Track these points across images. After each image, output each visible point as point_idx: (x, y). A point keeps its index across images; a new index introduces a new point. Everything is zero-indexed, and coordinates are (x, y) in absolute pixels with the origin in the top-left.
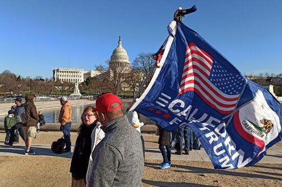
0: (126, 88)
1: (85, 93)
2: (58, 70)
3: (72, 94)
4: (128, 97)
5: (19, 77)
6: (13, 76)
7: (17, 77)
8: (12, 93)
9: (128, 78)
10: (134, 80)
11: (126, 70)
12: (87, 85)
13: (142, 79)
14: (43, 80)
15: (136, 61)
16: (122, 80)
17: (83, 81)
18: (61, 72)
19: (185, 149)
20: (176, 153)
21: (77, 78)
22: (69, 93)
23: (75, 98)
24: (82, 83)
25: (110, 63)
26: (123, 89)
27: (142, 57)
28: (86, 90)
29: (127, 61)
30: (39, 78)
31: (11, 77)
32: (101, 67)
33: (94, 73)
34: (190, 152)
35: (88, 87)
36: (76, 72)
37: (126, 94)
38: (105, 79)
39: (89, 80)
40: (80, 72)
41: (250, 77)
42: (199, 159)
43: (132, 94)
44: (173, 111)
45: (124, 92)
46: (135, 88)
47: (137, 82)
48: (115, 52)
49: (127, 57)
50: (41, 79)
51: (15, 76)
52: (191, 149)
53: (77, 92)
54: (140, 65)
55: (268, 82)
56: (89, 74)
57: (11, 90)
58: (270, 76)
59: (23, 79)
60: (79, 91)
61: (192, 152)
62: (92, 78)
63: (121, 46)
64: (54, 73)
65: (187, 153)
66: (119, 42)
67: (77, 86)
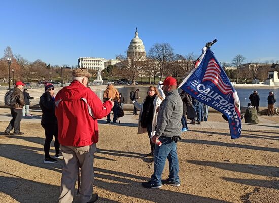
0: (142, 75)
1: (106, 79)
2: (82, 59)
3: (96, 81)
4: (144, 83)
5: (49, 65)
6: (43, 65)
7: (47, 65)
8: (44, 79)
9: (144, 65)
10: (150, 68)
11: (143, 59)
12: (108, 72)
13: (156, 67)
14: (69, 68)
15: (152, 50)
16: (139, 67)
17: (104, 69)
18: (84, 60)
19: (198, 121)
20: (191, 123)
21: (99, 66)
22: (92, 80)
23: (98, 84)
24: (104, 71)
25: (128, 52)
26: (140, 76)
27: (157, 47)
28: (107, 77)
29: (143, 50)
30: (66, 67)
31: (42, 65)
32: (121, 56)
33: (114, 62)
34: (201, 123)
35: (108, 74)
36: (98, 61)
37: (143, 80)
38: (124, 67)
39: (109, 68)
40: (102, 60)
41: (257, 64)
42: (208, 127)
43: (148, 80)
44: (199, 90)
45: (141, 78)
46: (150, 74)
47: (153, 69)
48: (132, 42)
49: (144, 47)
50: (67, 67)
51: (45, 65)
52: (202, 121)
53: (100, 79)
54: (155, 54)
55: (273, 69)
56: (110, 62)
57: (43, 77)
58: (275, 63)
59: (52, 68)
60: (101, 77)
61: (203, 123)
62: (112, 66)
63: (137, 37)
64: (79, 62)
65: (199, 123)
66: (136, 34)
67: (99, 74)
